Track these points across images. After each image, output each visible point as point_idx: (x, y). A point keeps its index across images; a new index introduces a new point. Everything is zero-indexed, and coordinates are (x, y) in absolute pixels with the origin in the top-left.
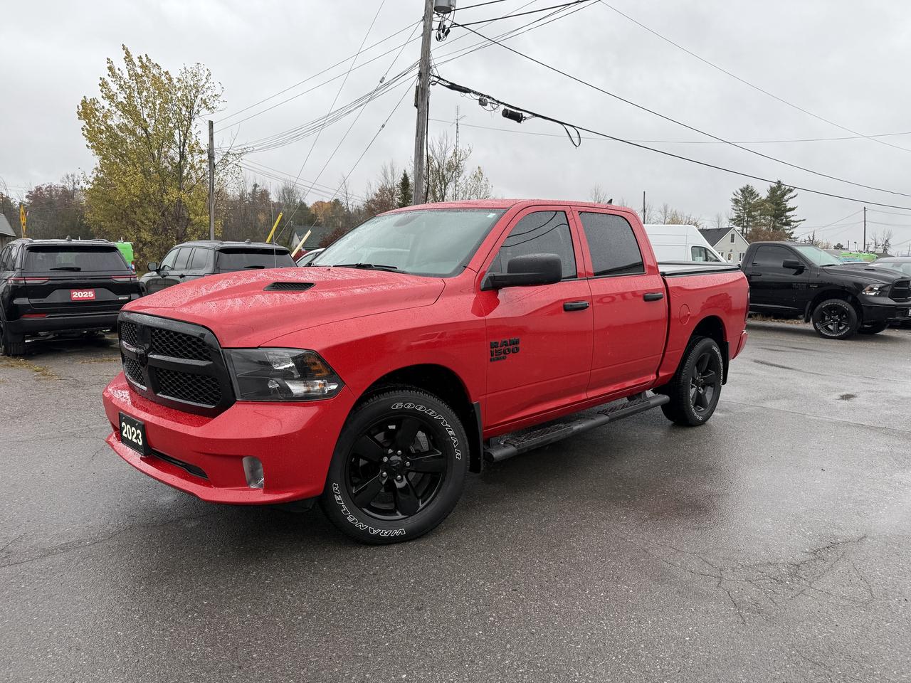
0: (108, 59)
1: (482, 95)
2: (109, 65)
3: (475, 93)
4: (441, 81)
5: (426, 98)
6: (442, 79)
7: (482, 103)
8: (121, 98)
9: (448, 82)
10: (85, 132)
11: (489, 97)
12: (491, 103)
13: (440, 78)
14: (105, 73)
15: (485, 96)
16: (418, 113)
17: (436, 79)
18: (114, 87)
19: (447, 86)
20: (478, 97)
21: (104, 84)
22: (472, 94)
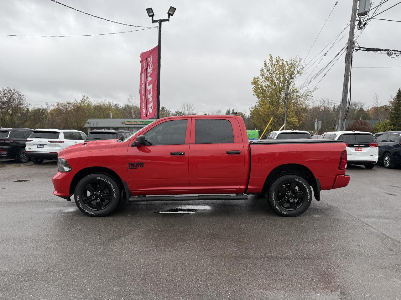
0: (265, 60)
1: (389, 50)
2: (265, 62)
3: (383, 50)
4: (361, 49)
5: (350, 59)
6: (362, 48)
7: (388, 54)
8: (267, 74)
9: (365, 48)
10: (254, 90)
11: (394, 50)
12: (395, 53)
13: (360, 47)
14: (263, 66)
15: (391, 50)
16: (346, 66)
17: (358, 48)
18: (265, 71)
19: (365, 50)
20: (386, 52)
21: (262, 70)
22: (382, 51)
